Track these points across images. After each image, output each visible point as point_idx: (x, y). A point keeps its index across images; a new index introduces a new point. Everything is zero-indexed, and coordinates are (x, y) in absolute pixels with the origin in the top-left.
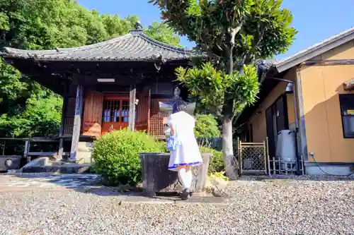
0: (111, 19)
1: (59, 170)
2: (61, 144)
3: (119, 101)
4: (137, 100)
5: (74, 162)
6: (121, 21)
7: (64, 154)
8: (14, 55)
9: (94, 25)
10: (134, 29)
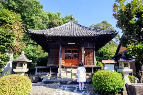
0: (51, 13)
1: (59, 82)
2: (51, 69)
3: (71, 51)
4: (85, 52)
5: (61, 78)
6: (55, 14)
7: (52, 73)
8: (32, 33)
9: (44, 16)
10: (71, 20)
